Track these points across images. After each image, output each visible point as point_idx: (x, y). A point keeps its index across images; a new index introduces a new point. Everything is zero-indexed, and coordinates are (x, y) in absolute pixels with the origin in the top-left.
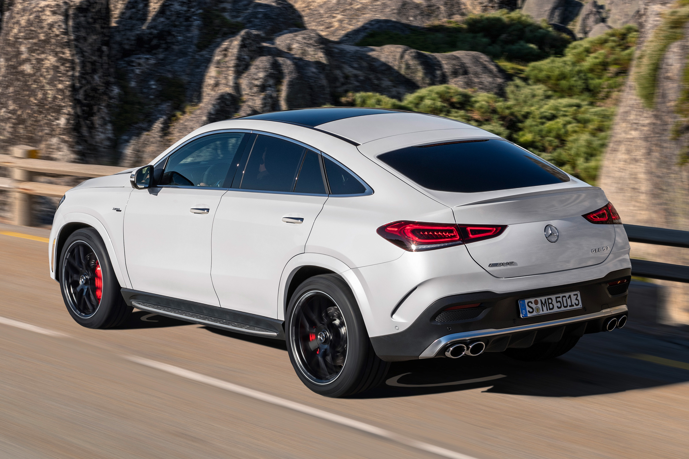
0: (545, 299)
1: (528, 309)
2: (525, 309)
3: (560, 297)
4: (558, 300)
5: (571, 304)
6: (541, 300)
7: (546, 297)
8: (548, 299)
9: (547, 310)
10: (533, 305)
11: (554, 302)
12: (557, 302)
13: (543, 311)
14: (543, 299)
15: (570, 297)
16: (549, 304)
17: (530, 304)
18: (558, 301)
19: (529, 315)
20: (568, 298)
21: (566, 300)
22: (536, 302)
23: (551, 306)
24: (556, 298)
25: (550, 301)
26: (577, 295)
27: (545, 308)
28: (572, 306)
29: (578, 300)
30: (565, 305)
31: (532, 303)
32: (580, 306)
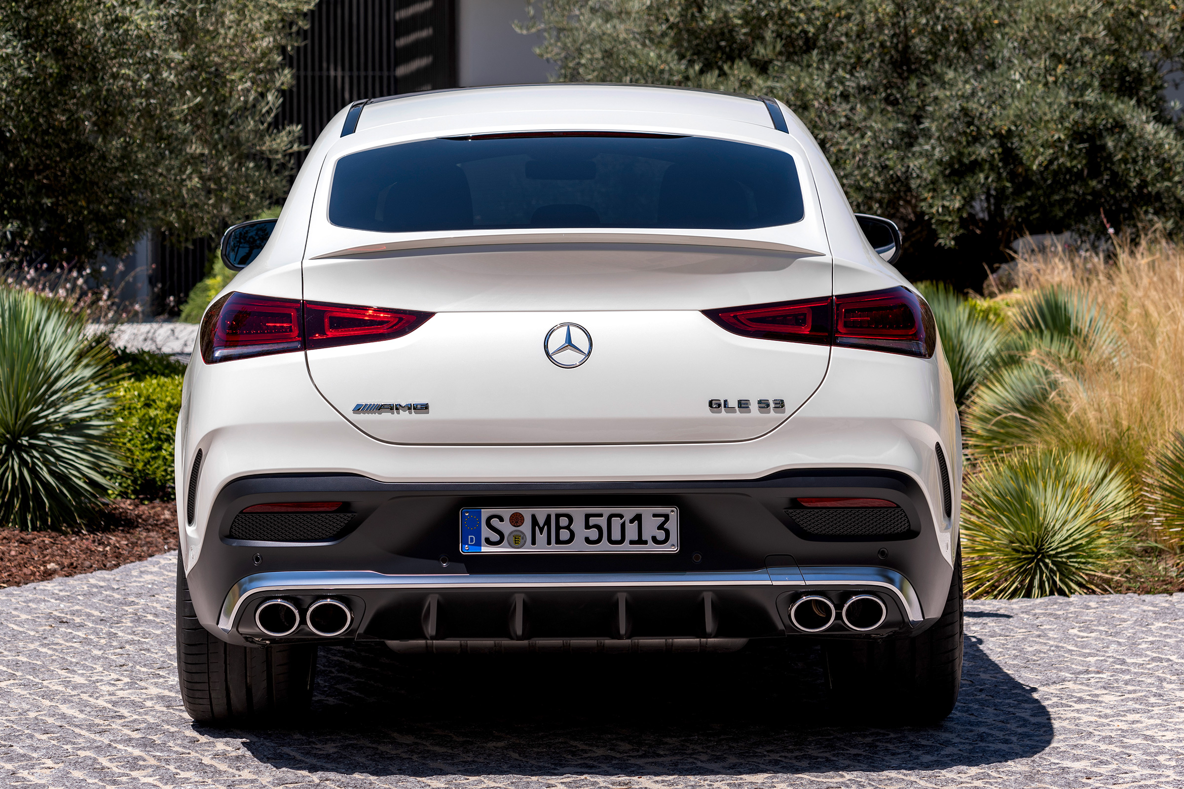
0: (549, 516)
1: (486, 532)
2: (478, 534)
3: (601, 515)
4: (593, 521)
5: (637, 538)
6: (534, 517)
7: (553, 511)
8: (558, 516)
9: (549, 543)
10: (506, 527)
11: (578, 526)
12: (588, 527)
13: (534, 543)
14: (541, 513)
15: (638, 518)
16: (558, 528)
17: (495, 522)
18: (591, 524)
19: (486, 549)
20: (632, 521)
21: (623, 526)
22: (517, 520)
23: (565, 535)
24: (588, 517)
25: (564, 521)
26: (667, 517)
27: (541, 538)
28: (640, 541)
29: (667, 532)
30: (616, 535)
31: (501, 519)
32: (672, 548)
